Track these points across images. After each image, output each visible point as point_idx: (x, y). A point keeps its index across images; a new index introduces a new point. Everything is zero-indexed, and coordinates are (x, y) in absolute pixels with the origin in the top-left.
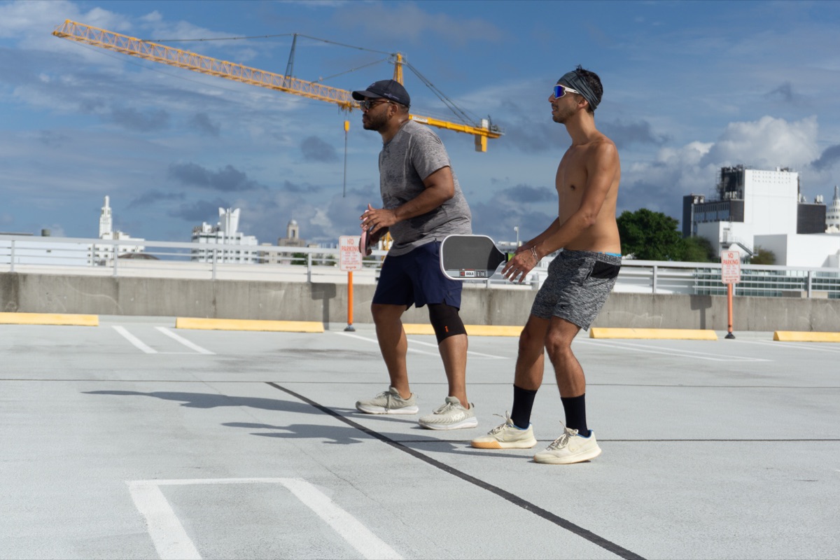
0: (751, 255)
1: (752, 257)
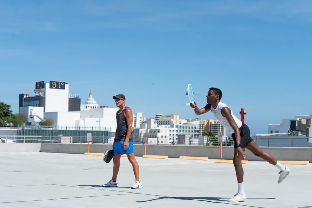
0: (42, 121)
1: (43, 122)
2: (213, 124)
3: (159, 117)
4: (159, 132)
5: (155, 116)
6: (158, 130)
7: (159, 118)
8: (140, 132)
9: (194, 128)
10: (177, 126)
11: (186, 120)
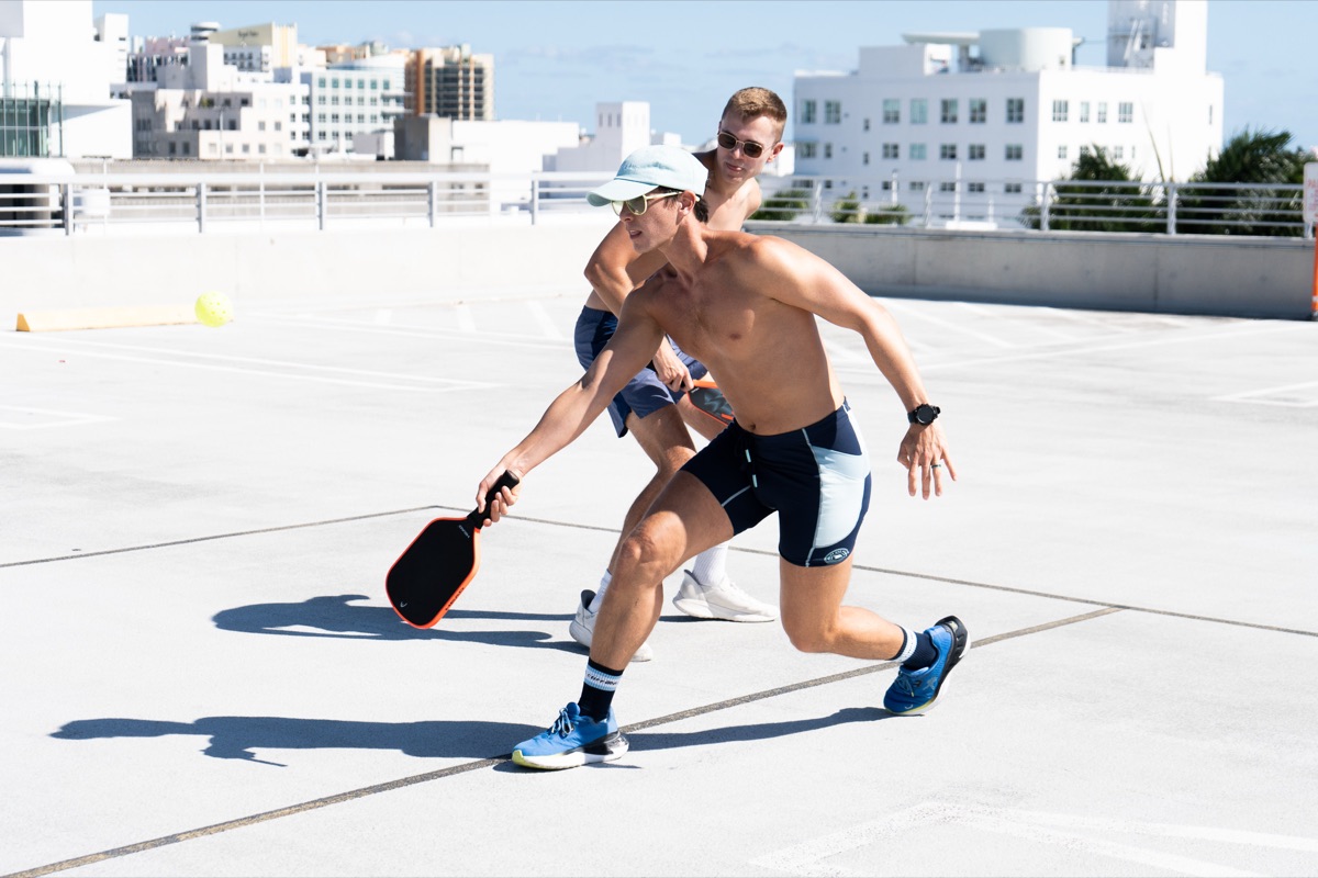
2: (438, 70)
3: (205, 34)
4: (245, 102)
5: (189, 34)
6: (245, 97)
7: (205, 38)
8: (159, 105)
9: (380, 85)
10: (306, 79)
11: (319, 49)
